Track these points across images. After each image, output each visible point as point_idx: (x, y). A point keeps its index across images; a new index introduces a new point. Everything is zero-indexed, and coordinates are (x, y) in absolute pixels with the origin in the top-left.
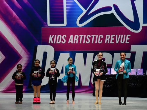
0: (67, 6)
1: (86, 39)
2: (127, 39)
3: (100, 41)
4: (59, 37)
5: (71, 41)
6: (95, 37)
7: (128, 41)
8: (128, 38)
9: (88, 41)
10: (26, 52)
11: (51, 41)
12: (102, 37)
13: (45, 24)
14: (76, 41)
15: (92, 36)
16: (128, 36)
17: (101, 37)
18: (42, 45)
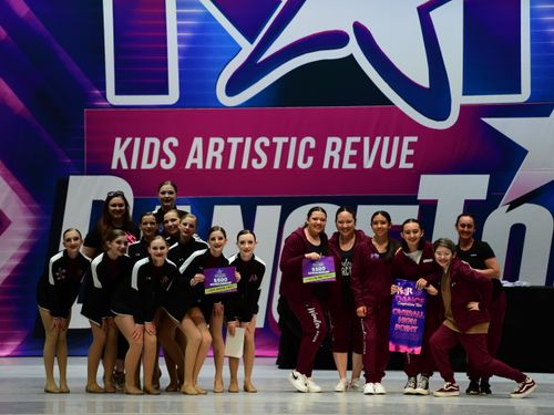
0: (180, 28)
1: (253, 154)
2: (406, 152)
3: (305, 161)
4: (152, 145)
5: (195, 161)
6: (286, 147)
7: (409, 159)
8: (409, 148)
9: (259, 161)
10: (26, 203)
11: (119, 161)
12: (313, 145)
13: (96, 98)
14: (214, 159)
15: (275, 140)
16: (407, 140)
17: (308, 144)
18: (88, 174)
